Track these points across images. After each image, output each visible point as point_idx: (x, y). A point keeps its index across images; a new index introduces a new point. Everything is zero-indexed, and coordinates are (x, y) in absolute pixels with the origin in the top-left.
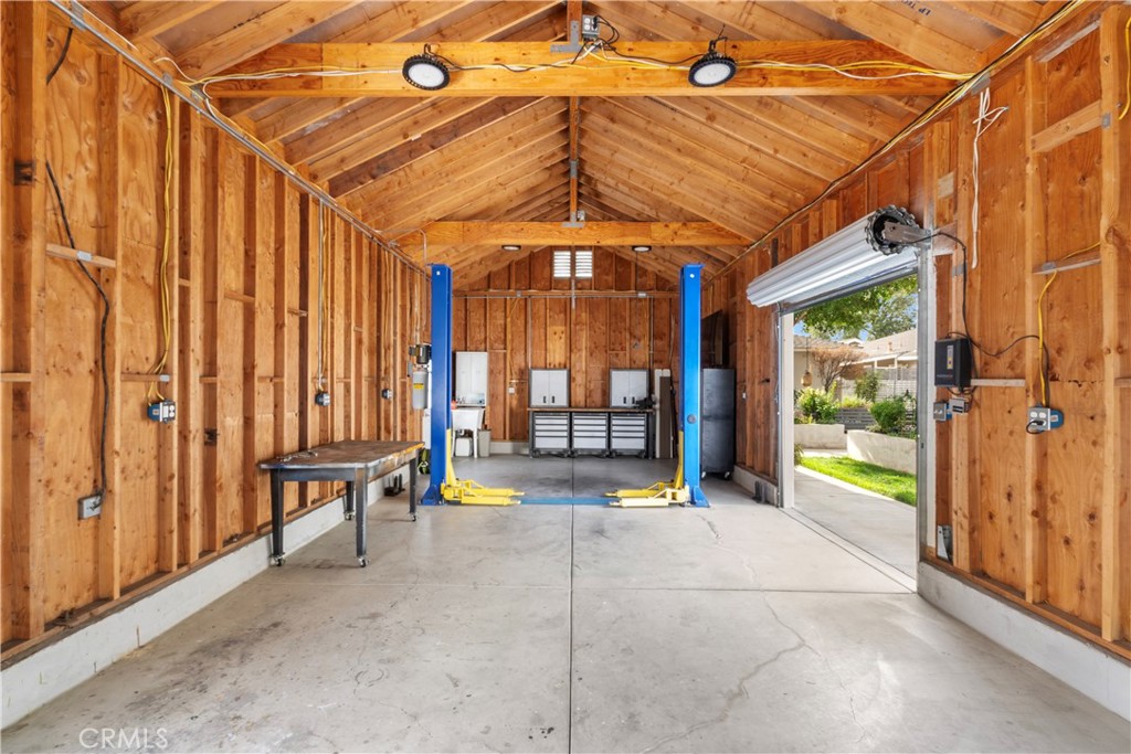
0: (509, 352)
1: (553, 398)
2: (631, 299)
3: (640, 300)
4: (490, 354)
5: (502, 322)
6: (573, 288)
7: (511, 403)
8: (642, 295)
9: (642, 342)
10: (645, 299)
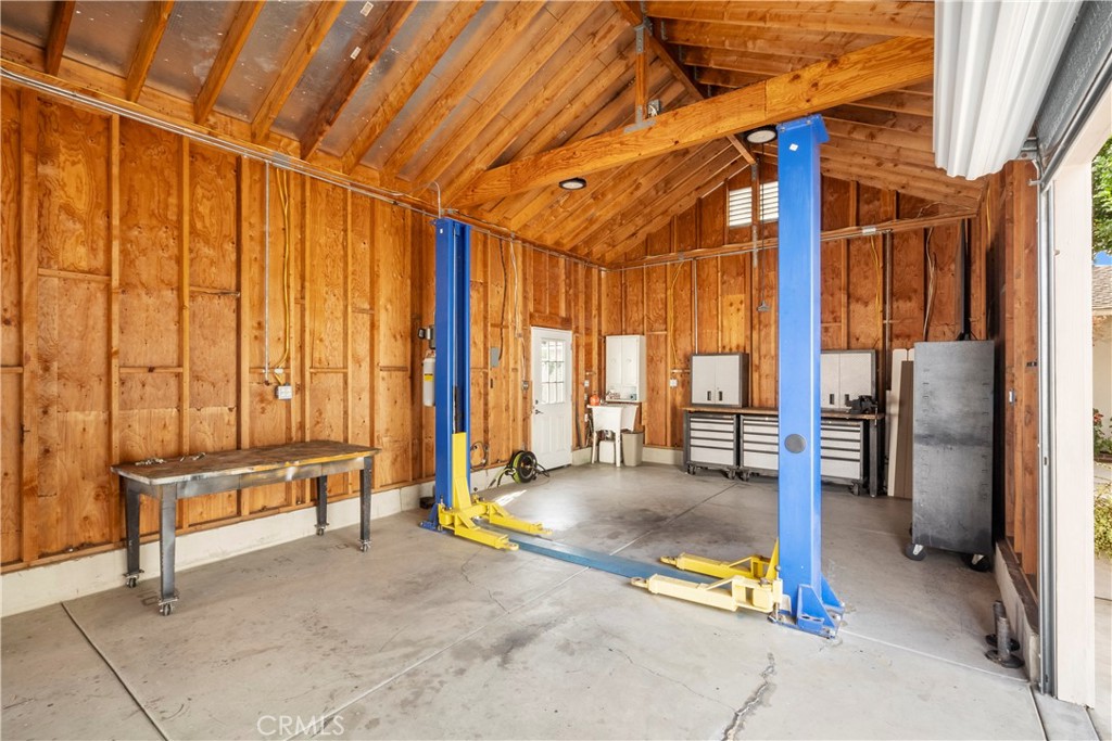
0: (670, 333)
1: (721, 393)
2: (849, 241)
3: (866, 239)
4: (649, 337)
5: (663, 296)
6: (755, 237)
7: (674, 399)
8: (869, 231)
9: (870, 307)
10: (875, 237)
